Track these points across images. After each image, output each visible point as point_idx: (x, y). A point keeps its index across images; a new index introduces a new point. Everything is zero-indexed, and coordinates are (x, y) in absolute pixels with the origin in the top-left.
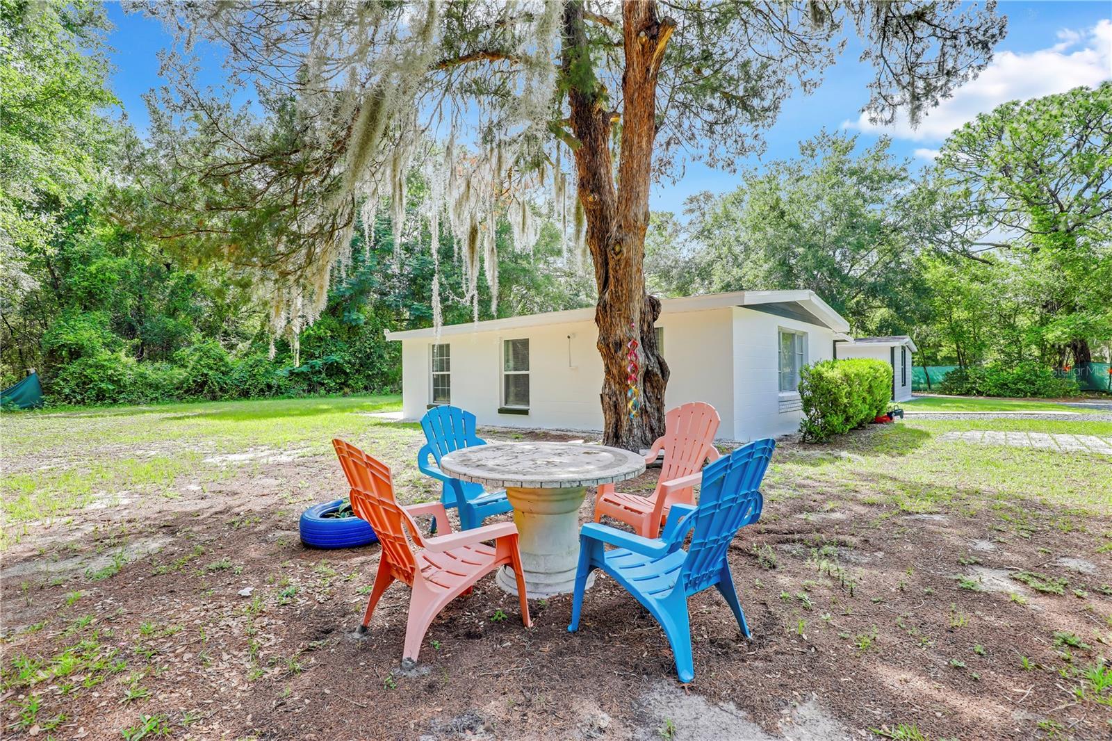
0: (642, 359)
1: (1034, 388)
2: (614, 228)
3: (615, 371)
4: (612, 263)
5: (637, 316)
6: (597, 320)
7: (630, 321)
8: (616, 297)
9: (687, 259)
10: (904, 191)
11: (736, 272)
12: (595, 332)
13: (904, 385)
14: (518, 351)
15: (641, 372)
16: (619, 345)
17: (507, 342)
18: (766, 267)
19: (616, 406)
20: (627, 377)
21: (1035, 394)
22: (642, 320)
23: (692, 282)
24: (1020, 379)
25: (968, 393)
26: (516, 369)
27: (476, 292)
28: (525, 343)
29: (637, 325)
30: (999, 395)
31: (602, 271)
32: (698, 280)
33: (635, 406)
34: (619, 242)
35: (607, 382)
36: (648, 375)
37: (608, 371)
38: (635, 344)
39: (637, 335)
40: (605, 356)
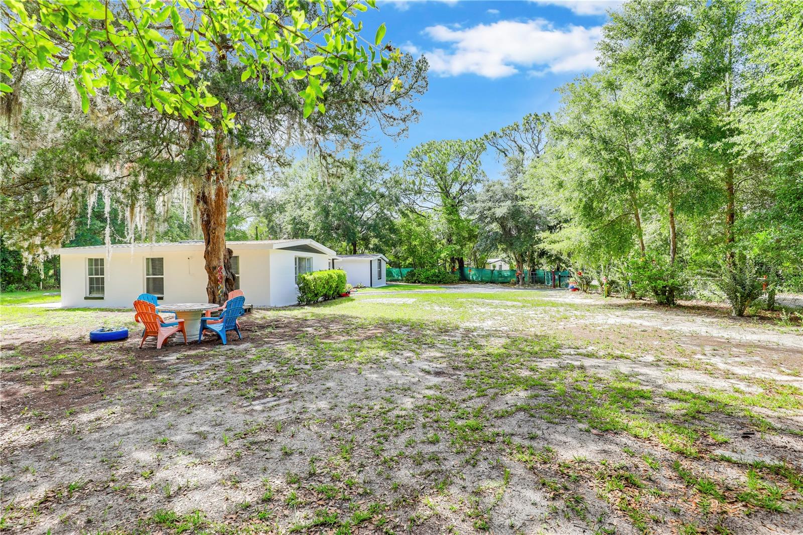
0: (224, 274)
1: (439, 279)
2: (212, 223)
3: (213, 278)
4: (211, 237)
5: (222, 257)
6: (205, 257)
7: (219, 259)
8: (213, 249)
9: (270, 198)
10: (387, 176)
11: (299, 212)
12: (204, 262)
13: (380, 278)
14: (156, 265)
15: (224, 279)
16: (215, 268)
17: (148, 259)
18: (314, 212)
19: (213, 292)
20: (218, 281)
21: (439, 282)
22: (225, 258)
23: (274, 212)
24: (434, 275)
25: (415, 282)
26: (154, 275)
27: (133, 236)
28: (161, 260)
29: (222, 260)
30: (426, 283)
31: (207, 237)
32: (278, 212)
33: (222, 292)
34: (215, 229)
35: (209, 283)
36: (227, 280)
37: (210, 278)
38: (221, 268)
39: (222, 264)
40: (208, 272)
